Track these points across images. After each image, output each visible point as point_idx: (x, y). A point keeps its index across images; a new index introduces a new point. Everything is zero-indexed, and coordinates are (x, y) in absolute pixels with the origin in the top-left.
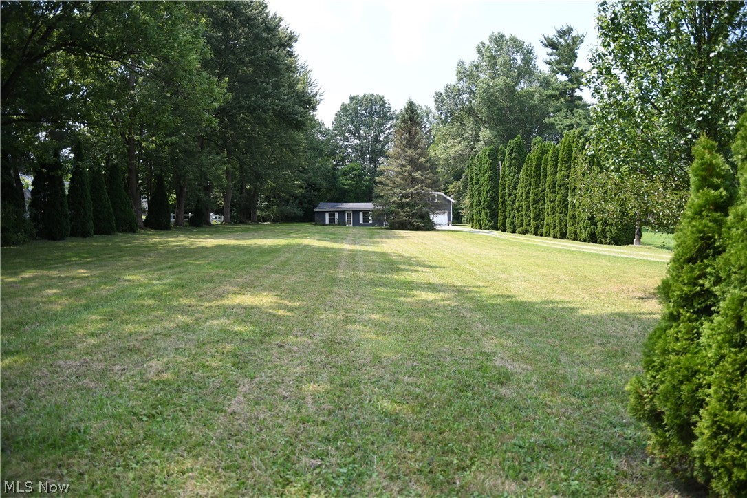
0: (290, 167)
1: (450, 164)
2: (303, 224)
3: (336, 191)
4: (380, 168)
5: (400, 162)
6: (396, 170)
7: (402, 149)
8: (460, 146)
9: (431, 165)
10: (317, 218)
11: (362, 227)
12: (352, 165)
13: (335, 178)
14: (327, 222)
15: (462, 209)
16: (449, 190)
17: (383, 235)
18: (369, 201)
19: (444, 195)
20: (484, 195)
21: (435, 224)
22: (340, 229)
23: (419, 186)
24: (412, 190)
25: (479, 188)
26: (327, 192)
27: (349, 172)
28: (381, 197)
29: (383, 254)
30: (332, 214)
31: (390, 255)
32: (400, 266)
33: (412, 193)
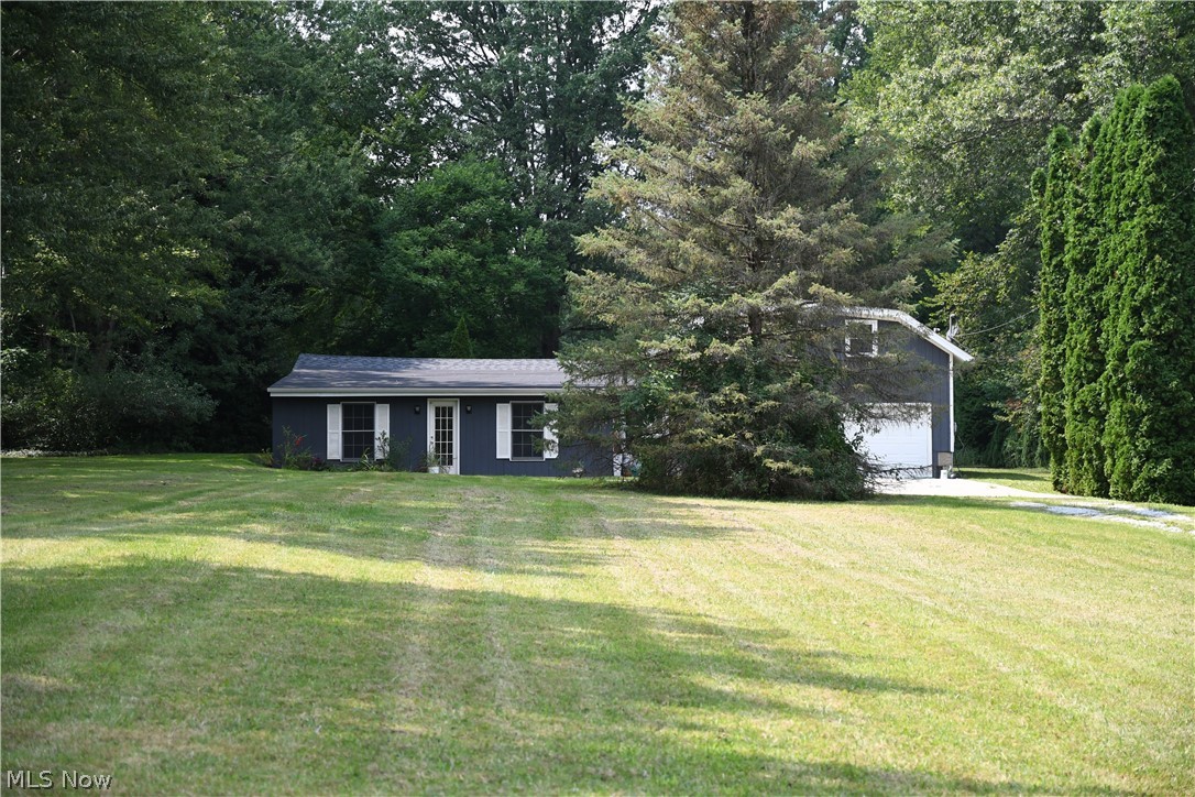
0: (152, 174)
1: (946, 171)
2: (208, 461)
3: (378, 301)
4: (602, 187)
5: (696, 158)
6: (677, 199)
7: (710, 98)
8: (999, 78)
9: (854, 175)
10: (283, 430)
11: (505, 480)
12: (460, 171)
13: (375, 237)
14: (335, 449)
15: (1007, 394)
16: (939, 300)
17: (612, 521)
18: (544, 351)
19: (915, 324)
20: (1118, 327)
21: (876, 470)
22: (397, 488)
23: (792, 278)
24: (757, 300)
25: (1096, 288)
26: (338, 304)
27: (447, 206)
28: (606, 331)
29: (615, 617)
30: (358, 414)
31: (645, 622)
32: (701, 679)
33: (755, 316)
